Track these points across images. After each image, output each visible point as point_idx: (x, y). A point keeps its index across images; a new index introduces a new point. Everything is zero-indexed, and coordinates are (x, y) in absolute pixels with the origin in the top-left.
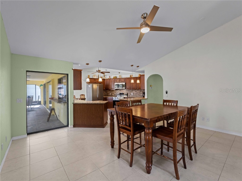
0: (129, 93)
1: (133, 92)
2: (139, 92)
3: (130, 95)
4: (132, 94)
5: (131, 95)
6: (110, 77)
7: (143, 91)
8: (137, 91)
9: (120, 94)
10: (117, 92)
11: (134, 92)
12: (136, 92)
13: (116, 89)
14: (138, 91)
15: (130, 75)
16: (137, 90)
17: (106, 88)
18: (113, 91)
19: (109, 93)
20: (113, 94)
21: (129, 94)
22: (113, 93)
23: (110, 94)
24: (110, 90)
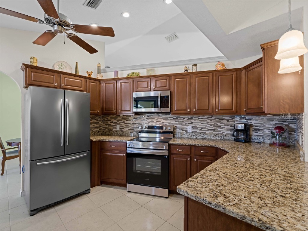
0: (178, 126)
1: (192, 123)
2: (213, 123)
3: (181, 134)
4: (189, 129)
5: (186, 131)
6: (116, 73)
7: (228, 121)
8: (208, 121)
9: (149, 127)
10: (139, 121)
11: (196, 122)
12: (205, 124)
13: (137, 114)
14: (211, 120)
15: (184, 66)
16: (206, 117)
17: (102, 109)
18: (127, 118)
19: (112, 126)
20: (127, 129)
21: (178, 131)
22: (127, 127)
23: (116, 128)
24: (116, 116)
